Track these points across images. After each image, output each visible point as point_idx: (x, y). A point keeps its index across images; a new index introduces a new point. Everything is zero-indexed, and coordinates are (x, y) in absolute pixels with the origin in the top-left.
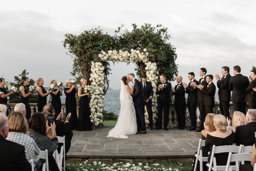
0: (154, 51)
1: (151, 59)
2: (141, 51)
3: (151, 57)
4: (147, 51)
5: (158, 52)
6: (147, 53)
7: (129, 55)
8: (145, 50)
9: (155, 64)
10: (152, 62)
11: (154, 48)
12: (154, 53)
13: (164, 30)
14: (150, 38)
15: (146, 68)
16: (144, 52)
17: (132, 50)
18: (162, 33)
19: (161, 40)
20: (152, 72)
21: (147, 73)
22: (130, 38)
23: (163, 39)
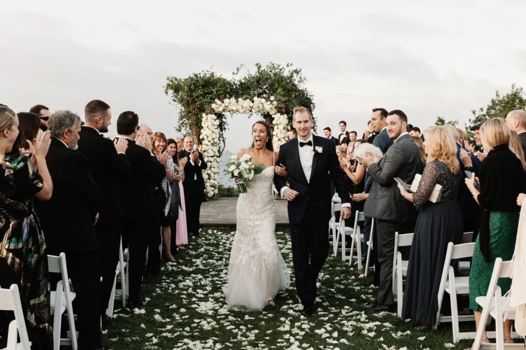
0: (283, 99)
1: (279, 110)
2: (267, 99)
3: (280, 108)
4: (275, 100)
5: (289, 101)
6: (275, 103)
7: (251, 104)
8: (272, 98)
9: (285, 116)
10: (282, 113)
11: (284, 96)
12: (284, 102)
13: (297, 72)
14: (279, 82)
15: (274, 122)
16: (271, 102)
17: (255, 98)
18: (295, 75)
19: (294, 85)
20: (281, 127)
21: (276, 127)
22: (253, 82)
23: (296, 83)
